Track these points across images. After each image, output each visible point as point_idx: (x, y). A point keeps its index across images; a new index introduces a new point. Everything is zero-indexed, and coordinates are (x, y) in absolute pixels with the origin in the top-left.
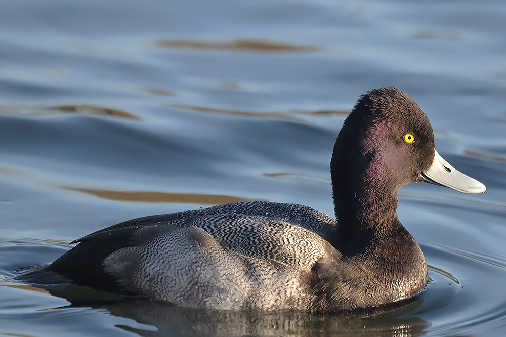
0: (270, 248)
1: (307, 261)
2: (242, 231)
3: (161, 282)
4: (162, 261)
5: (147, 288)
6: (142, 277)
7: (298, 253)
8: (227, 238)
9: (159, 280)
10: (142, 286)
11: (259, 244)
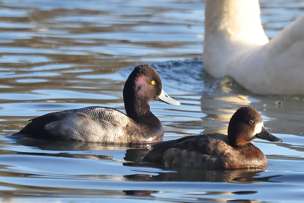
0: (110, 119)
1: (124, 124)
2: (98, 113)
3: (71, 131)
4: (69, 124)
5: (65, 134)
6: (62, 131)
7: (120, 120)
8: (93, 116)
9: (70, 131)
10: (63, 134)
11: (106, 117)
